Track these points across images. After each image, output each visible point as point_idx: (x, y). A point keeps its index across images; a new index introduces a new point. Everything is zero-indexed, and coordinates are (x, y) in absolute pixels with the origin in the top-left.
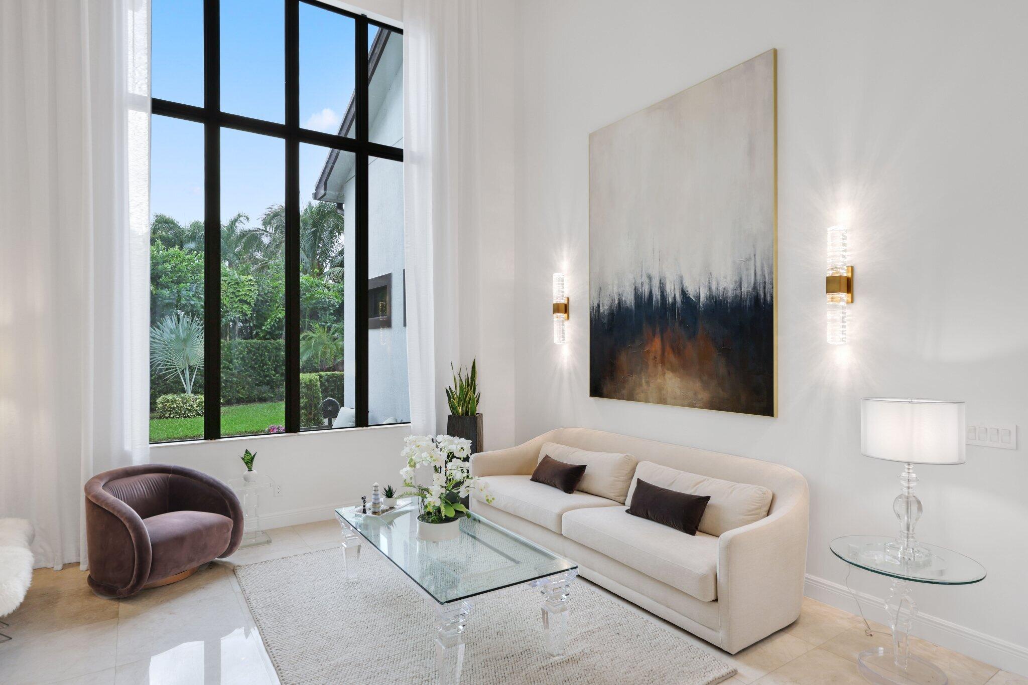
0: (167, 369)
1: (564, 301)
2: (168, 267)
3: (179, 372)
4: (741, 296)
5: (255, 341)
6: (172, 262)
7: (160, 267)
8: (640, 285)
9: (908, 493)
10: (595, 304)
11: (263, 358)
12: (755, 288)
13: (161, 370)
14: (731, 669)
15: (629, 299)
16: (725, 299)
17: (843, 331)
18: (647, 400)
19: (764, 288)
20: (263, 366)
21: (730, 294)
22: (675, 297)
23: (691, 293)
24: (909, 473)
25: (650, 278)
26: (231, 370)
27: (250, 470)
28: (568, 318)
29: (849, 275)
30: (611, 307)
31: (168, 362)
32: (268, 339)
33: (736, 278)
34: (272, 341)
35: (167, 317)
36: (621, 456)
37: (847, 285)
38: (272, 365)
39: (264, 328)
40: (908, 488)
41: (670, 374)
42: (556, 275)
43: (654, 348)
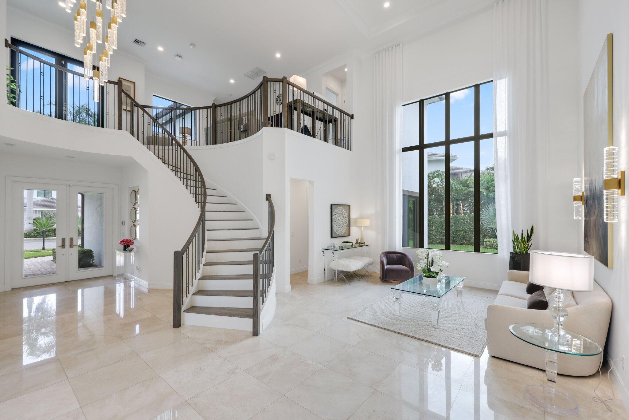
1: (580, 194)
9: (559, 305)
14: (478, 355)
17: (615, 213)
24: (559, 293)
25: (591, 180)
29: (620, 177)
37: (619, 184)
40: (559, 302)
41: (594, 239)
42: (574, 179)
43: (592, 223)
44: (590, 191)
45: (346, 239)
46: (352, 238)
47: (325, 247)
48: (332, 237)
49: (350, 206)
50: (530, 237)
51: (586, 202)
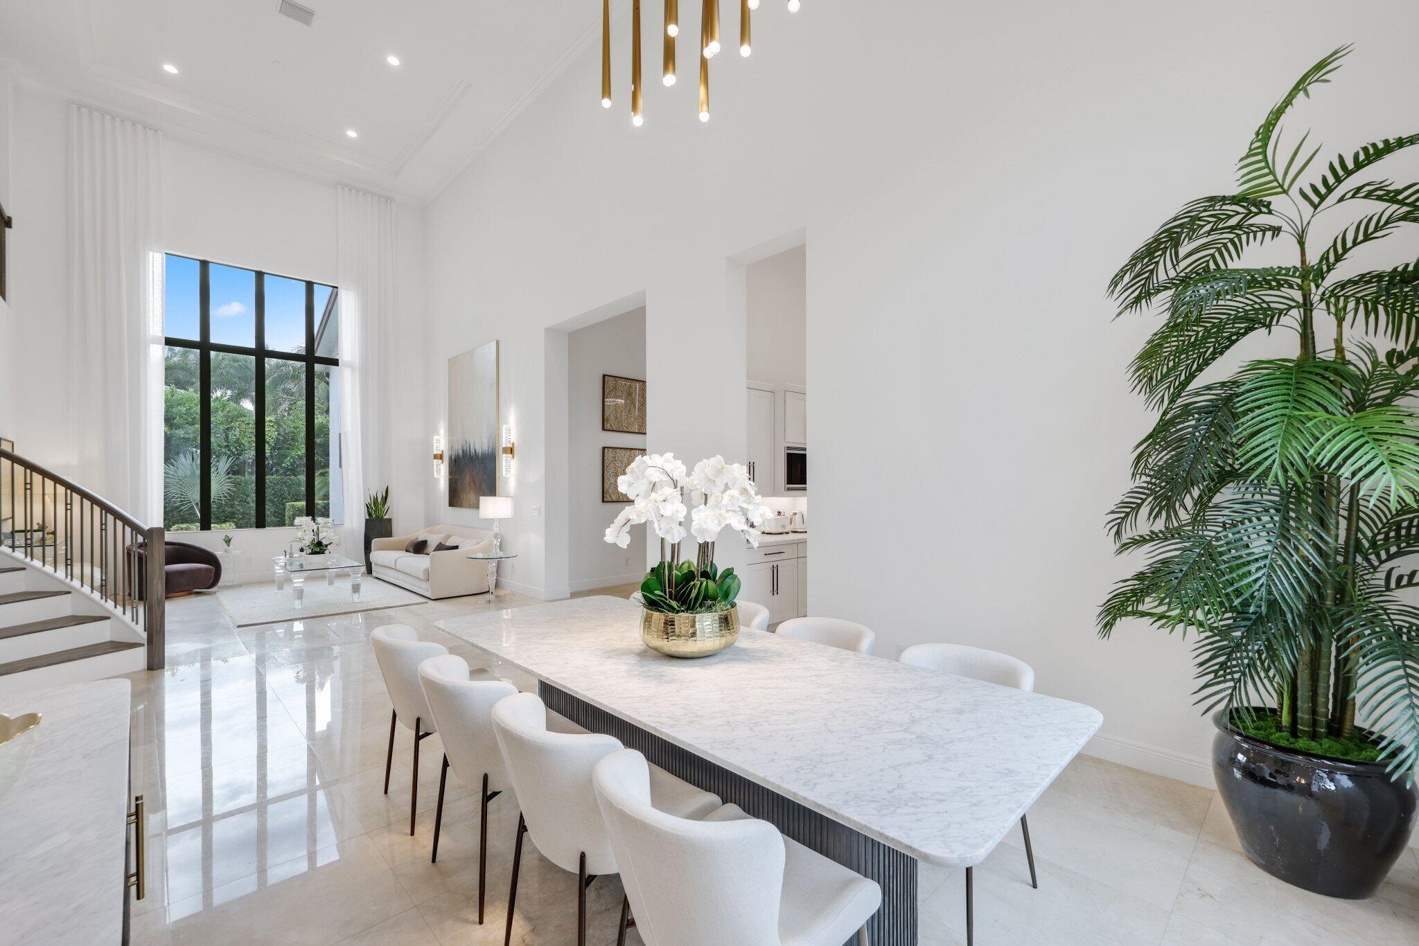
0: (181, 501)
1: (440, 453)
2: (183, 409)
3: (193, 504)
4: (489, 454)
5: (275, 476)
6: (187, 405)
7: (174, 409)
8: (463, 446)
10: (450, 455)
12: (492, 450)
13: (175, 502)
15: (460, 452)
16: (485, 454)
17: (509, 470)
19: (494, 450)
21: (487, 452)
23: (477, 450)
25: (466, 442)
26: (248, 503)
27: (228, 545)
28: (442, 462)
29: (512, 446)
30: (455, 456)
31: (182, 495)
33: (487, 444)
34: (292, 477)
35: (181, 455)
37: (511, 451)
41: (472, 492)
42: (435, 437)
43: (468, 479)
44: (463, 451)
50: (385, 499)
51: (455, 460)
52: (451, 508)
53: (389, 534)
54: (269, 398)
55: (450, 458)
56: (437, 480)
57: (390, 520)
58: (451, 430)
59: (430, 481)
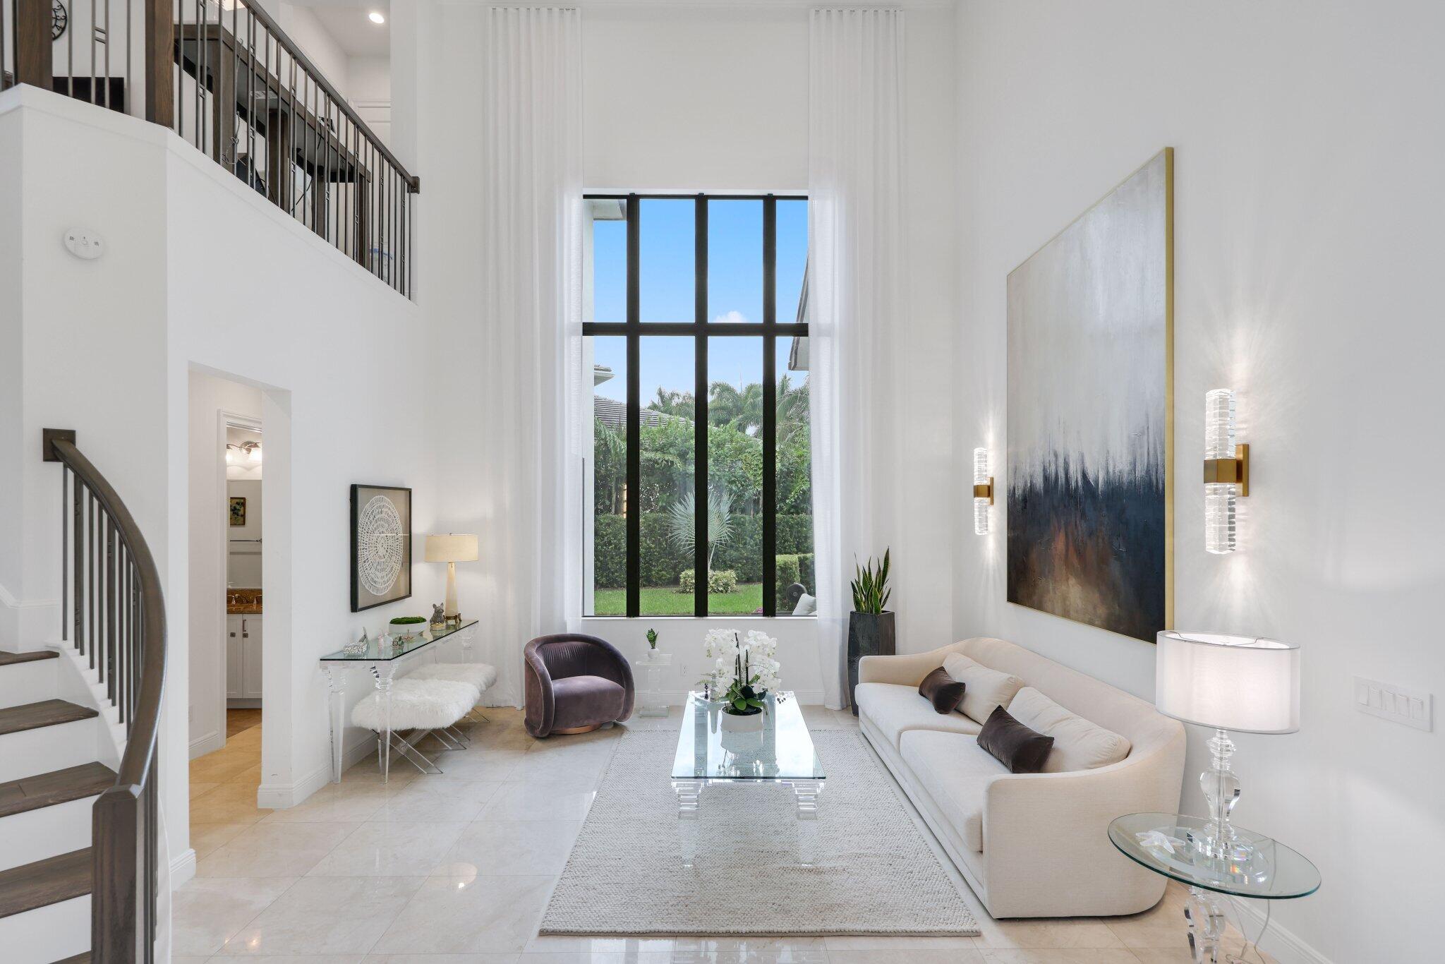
1: (986, 482)
4: (1135, 482)
8: (1048, 465)
9: (1221, 766)
10: (1012, 488)
11: (784, 534)
12: (1148, 472)
14: (975, 928)
15: (1039, 482)
16: (1121, 483)
17: (1230, 535)
18: (1053, 612)
19: (1157, 473)
20: (784, 543)
21: (1125, 479)
22: (1077, 481)
23: (1091, 477)
24: (1222, 738)
25: (1056, 455)
27: (653, 648)
28: (992, 503)
29: (1241, 456)
30: (1024, 490)
32: (792, 513)
33: (1130, 458)
36: (1006, 676)
37: (1238, 471)
38: (794, 541)
39: (787, 501)
40: (1221, 759)
41: (1072, 581)
42: (977, 451)
43: (1060, 544)
44: (1046, 478)
45: (399, 610)
46: (420, 604)
47: (333, 648)
48: (354, 607)
49: (410, 491)
50: (883, 574)
51: (1025, 500)
52: (1011, 605)
53: (890, 649)
54: (780, 426)
55: (1012, 494)
56: (978, 542)
57: (891, 616)
58: (1013, 434)
59: (964, 540)
